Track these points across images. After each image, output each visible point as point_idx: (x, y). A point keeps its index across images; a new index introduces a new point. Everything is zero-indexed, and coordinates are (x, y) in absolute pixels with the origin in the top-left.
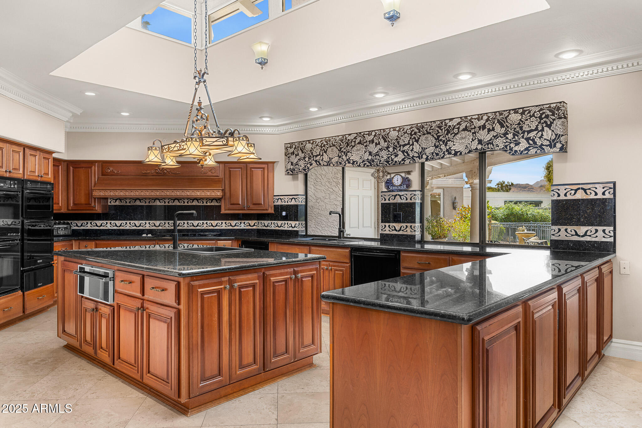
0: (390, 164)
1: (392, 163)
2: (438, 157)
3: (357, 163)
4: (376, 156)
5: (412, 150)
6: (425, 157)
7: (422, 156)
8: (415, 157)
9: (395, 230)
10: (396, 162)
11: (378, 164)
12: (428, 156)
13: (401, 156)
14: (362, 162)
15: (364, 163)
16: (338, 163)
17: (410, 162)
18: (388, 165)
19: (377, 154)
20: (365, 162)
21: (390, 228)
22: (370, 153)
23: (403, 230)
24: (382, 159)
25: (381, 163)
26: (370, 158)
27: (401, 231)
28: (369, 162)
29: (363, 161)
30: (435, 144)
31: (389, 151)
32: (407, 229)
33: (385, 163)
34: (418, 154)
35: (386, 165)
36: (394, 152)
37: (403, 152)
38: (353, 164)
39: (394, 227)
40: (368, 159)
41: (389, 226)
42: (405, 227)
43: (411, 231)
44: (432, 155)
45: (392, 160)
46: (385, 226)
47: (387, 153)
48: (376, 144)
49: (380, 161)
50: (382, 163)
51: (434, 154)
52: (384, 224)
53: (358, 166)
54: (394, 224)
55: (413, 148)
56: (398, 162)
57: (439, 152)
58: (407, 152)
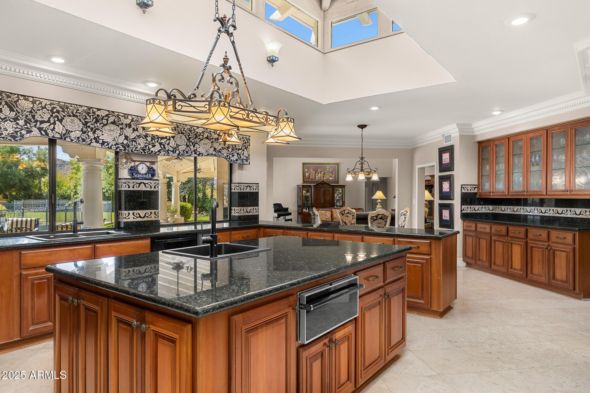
0: (145, 153)
1: (148, 152)
2: (187, 154)
3: (108, 144)
4: (132, 141)
5: (168, 144)
6: (177, 152)
7: (176, 151)
8: (169, 151)
9: (140, 217)
10: (152, 151)
11: (133, 151)
12: (180, 152)
13: (158, 147)
14: (115, 145)
15: (117, 146)
16: (80, 139)
17: (164, 155)
18: (143, 153)
19: (134, 140)
20: (119, 146)
21: (134, 215)
22: (126, 138)
23: (147, 217)
24: (139, 147)
25: (136, 150)
26: (125, 142)
27: (146, 218)
28: (123, 147)
29: (117, 144)
30: (186, 143)
31: (147, 140)
32: (152, 215)
33: (141, 151)
34: (173, 149)
35: (142, 153)
36: (152, 142)
37: (161, 144)
38: (103, 144)
39: (139, 214)
40: (123, 143)
41: (133, 214)
42: (150, 213)
43: (155, 217)
44: (184, 152)
45: (149, 149)
46: (129, 214)
47: (145, 142)
48: (134, 130)
49: (137, 148)
50: (138, 151)
51: (185, 152)
52: (128, 212)
53: (108, 147)
54: (138, 211)
55: (169, 143)
56: (154, 152)
57: (189, 150)
58: (164, 145)
